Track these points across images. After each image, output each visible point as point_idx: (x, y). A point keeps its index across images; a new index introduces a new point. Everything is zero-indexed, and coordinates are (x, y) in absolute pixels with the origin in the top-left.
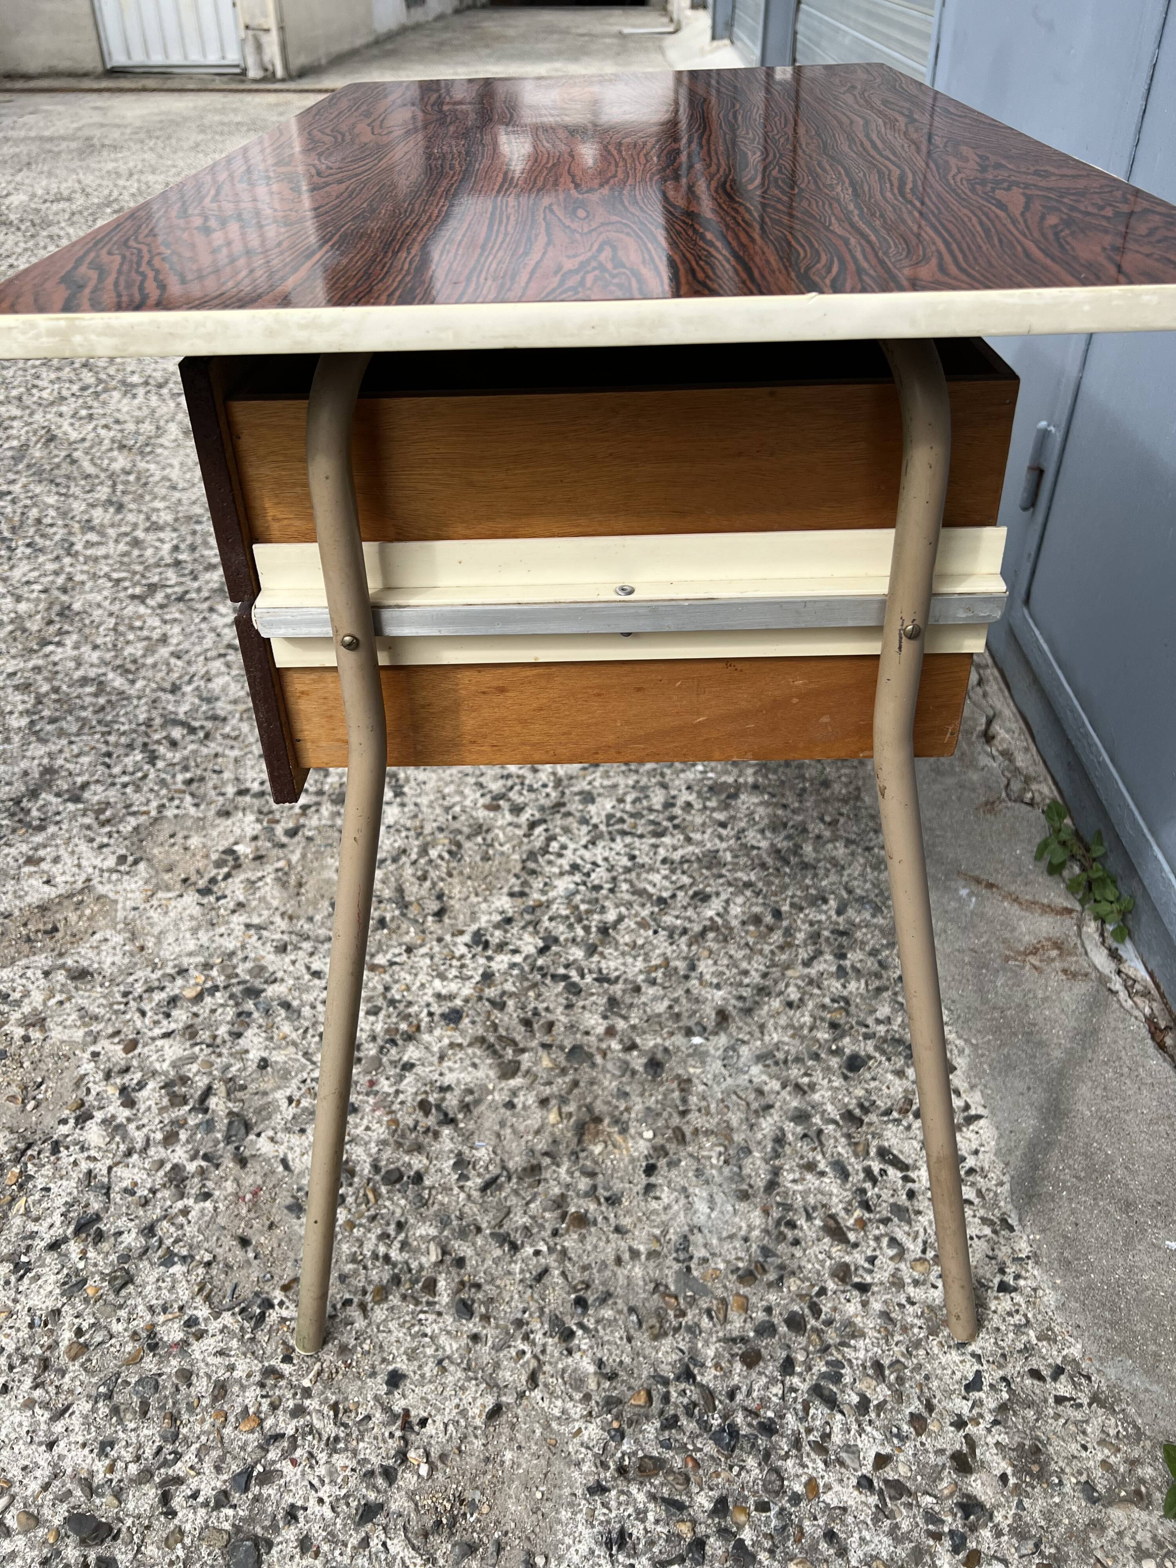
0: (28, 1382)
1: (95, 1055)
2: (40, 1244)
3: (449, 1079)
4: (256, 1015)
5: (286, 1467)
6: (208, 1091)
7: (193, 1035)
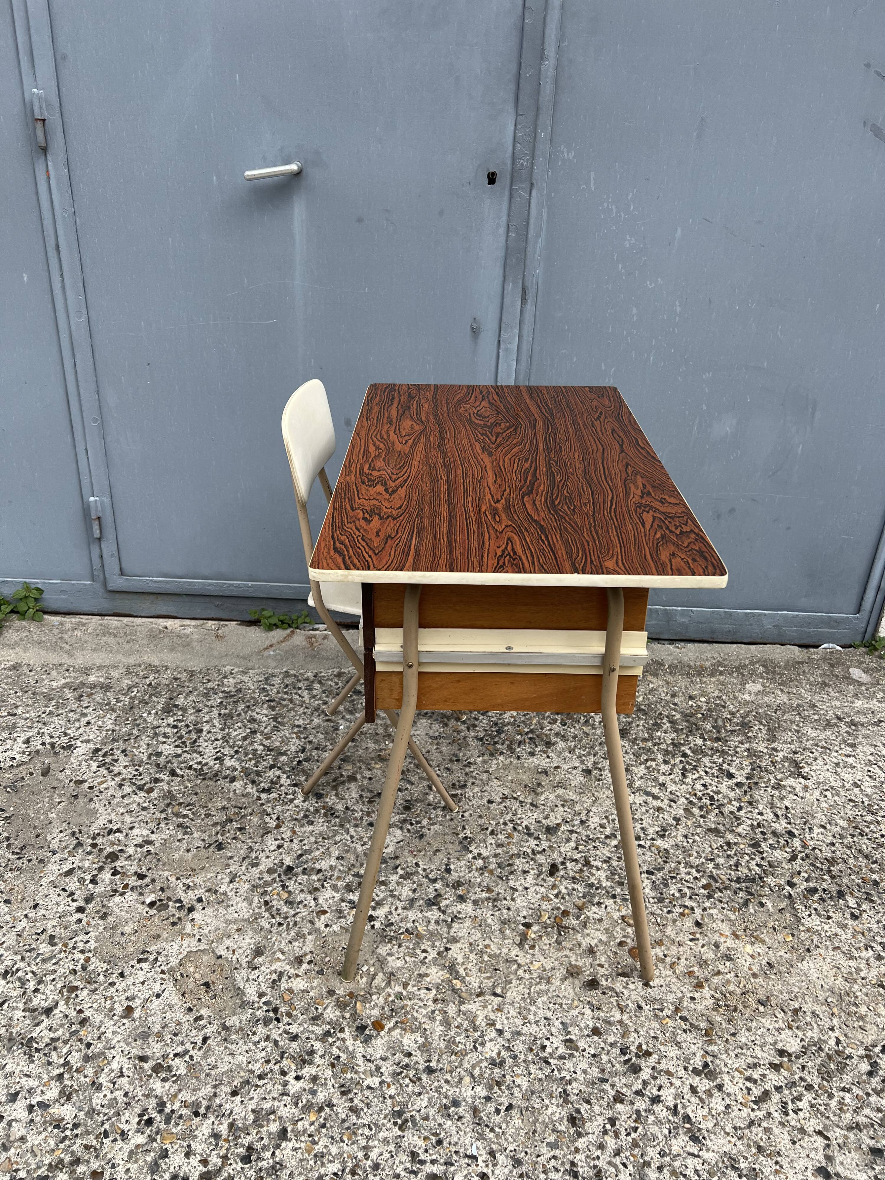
0: (505, 902)
1: (327, 926)
2: (442, 917)
3: (355, 795)
4: (306, 866)
5: (524, 825)
6: (357, 875)
7: (316, 889)
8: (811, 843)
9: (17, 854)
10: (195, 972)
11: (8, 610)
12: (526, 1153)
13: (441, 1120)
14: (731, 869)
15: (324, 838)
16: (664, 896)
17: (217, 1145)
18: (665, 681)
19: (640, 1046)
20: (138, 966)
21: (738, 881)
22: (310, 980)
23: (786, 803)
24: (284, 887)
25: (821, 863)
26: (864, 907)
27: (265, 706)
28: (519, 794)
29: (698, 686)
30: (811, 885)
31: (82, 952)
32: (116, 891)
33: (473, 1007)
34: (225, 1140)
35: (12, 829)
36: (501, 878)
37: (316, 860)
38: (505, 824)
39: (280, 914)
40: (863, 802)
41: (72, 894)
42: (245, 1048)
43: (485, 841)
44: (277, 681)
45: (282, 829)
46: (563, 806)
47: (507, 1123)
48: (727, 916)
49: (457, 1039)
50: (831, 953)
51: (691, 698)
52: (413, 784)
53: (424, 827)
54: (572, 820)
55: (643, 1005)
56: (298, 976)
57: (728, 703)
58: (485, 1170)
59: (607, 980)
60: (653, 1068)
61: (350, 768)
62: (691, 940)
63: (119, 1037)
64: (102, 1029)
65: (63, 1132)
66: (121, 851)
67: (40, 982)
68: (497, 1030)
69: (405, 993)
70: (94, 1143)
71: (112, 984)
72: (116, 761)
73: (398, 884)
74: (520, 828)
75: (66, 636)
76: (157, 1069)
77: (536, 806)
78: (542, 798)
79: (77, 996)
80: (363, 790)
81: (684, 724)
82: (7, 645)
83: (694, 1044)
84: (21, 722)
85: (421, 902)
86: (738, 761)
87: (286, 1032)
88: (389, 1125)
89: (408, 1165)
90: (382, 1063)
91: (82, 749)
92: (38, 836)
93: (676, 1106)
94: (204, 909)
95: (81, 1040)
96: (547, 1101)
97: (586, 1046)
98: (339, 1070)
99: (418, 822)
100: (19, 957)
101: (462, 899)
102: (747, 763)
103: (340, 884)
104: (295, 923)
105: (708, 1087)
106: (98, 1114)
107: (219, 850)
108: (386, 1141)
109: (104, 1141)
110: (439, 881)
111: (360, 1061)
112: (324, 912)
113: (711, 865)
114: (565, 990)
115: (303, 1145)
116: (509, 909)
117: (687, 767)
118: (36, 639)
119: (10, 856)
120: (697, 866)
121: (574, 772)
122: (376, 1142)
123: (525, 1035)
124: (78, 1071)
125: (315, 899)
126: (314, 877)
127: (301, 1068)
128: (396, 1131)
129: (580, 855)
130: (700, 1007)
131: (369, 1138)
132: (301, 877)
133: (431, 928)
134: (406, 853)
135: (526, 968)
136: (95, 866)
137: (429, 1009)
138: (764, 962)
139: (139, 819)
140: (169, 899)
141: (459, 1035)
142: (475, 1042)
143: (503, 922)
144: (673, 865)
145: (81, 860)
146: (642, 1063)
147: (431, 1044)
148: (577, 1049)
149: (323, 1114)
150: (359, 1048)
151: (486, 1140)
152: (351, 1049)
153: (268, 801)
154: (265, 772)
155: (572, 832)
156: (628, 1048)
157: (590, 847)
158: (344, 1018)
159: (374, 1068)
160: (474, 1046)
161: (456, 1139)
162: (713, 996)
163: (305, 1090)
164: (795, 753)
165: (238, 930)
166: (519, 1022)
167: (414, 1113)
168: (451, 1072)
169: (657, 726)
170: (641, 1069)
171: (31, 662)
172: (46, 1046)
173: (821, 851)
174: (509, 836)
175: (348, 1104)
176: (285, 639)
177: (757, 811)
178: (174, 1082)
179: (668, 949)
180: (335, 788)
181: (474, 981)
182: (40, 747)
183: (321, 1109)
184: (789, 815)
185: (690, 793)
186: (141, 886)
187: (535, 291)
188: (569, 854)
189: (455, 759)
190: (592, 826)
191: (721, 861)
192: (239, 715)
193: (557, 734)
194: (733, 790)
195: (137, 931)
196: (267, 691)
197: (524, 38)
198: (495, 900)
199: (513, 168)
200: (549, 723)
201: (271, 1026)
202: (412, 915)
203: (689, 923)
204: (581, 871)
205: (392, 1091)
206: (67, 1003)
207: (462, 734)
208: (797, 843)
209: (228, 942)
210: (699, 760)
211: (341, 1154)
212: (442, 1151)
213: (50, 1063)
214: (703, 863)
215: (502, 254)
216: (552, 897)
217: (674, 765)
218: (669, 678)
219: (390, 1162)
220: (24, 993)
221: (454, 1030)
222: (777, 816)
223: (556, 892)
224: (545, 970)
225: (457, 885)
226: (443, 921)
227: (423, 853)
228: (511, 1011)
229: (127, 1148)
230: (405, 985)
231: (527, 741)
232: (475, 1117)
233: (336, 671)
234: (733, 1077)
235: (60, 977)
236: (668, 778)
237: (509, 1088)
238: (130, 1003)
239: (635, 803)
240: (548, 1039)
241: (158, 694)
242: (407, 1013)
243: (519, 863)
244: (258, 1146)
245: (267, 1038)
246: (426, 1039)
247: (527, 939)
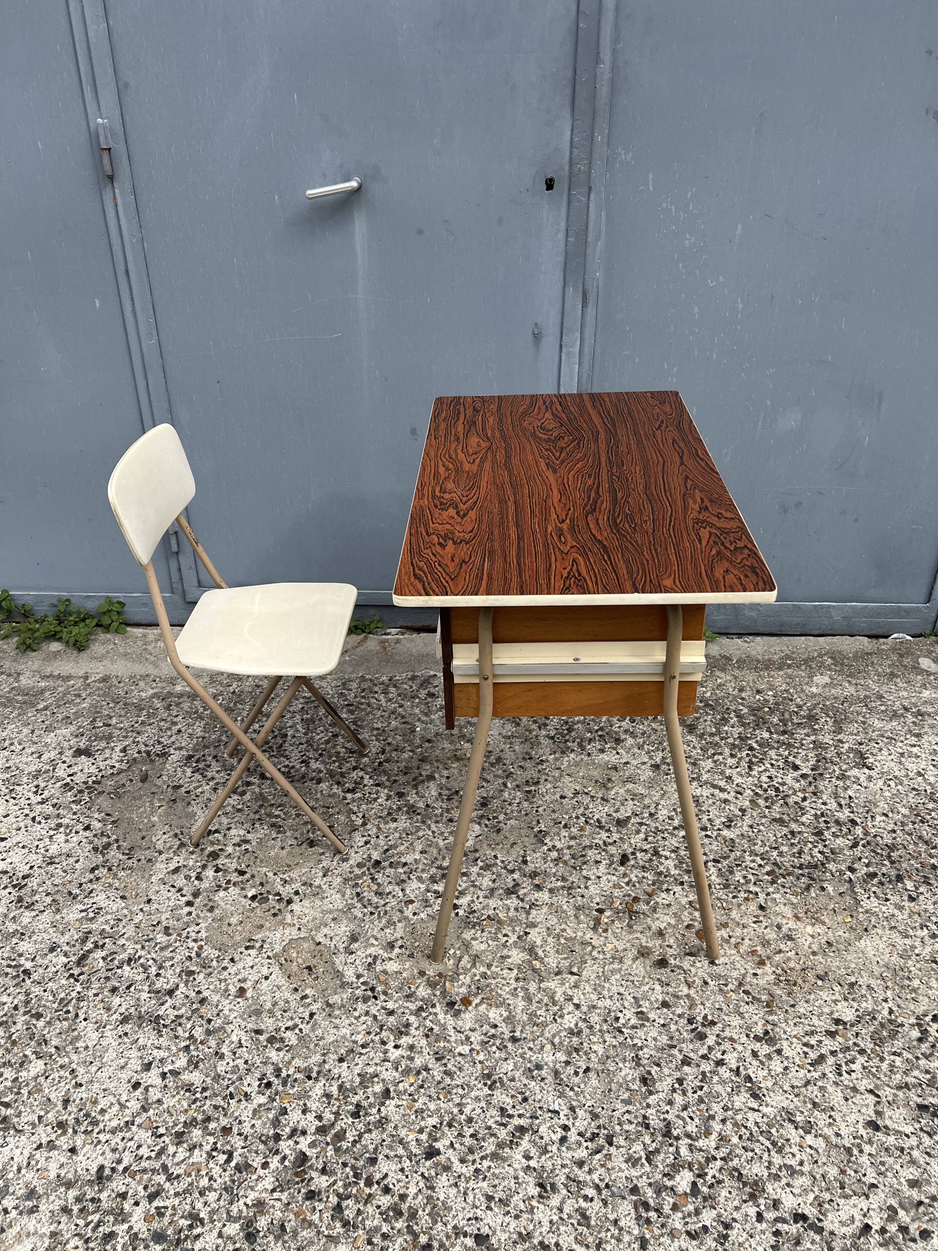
0: (579, 890)
1: (415, 914)
2: (521, 904)
3: (434, 793)
4: (392, 860)
5: (595, 818)
6: (440, 867)
7: (403, 881)
8: (873, 831)
9: (127, 854)
10: (298, 957)
11: (94, 624)
12: (603, 1108)
13: (526, 1081)
14: (794, 856)
15: (407, 834)
16: (730, 882)
17: (329, 1103)
18: (733, 675)
19: (705, 1017)
20: (246, 952)
21: (801, 867)
22: (402, 962)
23: (850, 792)
24: (373, 879)
25: (882, 849)
26: (921, 889)
27: (345, 710)
28: (590, 789)
29: (765, 680)
30: (871, 869)
31: (195, 941)
32: (220, 886)
33: (552, 984)
34: (336, 1099)
35: (119, 832)
36: (575, 868)
37: (401, 854)
38: (577, 818)
39: (371, 904)
40: (926, 791)
41: (180, 890)
42: (348, 1022)
43: (559, 834)
44: (354, 685)
45: (368, 827)
46: (633, 799)
47: (585, 1083)
48: (789, 900)
49: (538, 1013)
50: (888, 932)
51: (759, 692)
52: (488, 782)
53: (500, 822)
54: (642, 813)
55: (709, 980)
56: (391, 959)
57: (795, 696)
58: (567, 1123)
59: (675, 959)
60: (718, 1036)
61: (428, 767)
62: (755, 922)
63: (236, 1014)
64: (220, 1007)
65: (194, 1095)
66: (221, 850)
67: (160, 967)
68: (574, 1004)
69: (489, 973)
70: (222, 1103)
71: (225, 968)
72: (209, 766)
73: (479, 875)
74: (592, 822)
75: (150, 648)
76: (271, 1040)
77: (607, 801)
78: (613, 792)
79: (194, 979)
80: (441, 789)
81: (752, 718)
82: (95, 658)
83: (756, 1014)
84: (117, 732)
85: (501, 891)
86: (804, 753)
87: (384, 1008)
88: (480, 1086)
89: (499, 1119)
90: (471, 1033)
91: (176, 756)
92: (143, 838)
93: (738, 1068)
94: (301, 901)
95: (202, 1017)
96: (621, 1065)
97: (656, 1018)
98: (433, 1040)
99: (494, 818)
100: (139, 946)
101: (538, 888)
102: (813, 755)
103: (424, 875)
104: (386, 913)
105: (768, 1052)
106: (223, 1079)
107: (311, 847)
108: (478, 1100)
109: (230, 1101)
110: (517, 872)
111: (452, 1032)
112: (412, 902)
113: (775, 853)
114: (637, 968)
115: (404, 1103)
116: (583, 896)
117: (754, 760)
118: (121, 651)
119: (121, 857)
120: (762, 854)
121: (643, 767)
122: (469, 1100)
123: (600, 1008)
124: (202, 1043)
125: (402, 890)
126: (401, 870)
127: (399, 1039)
128: (486, 1090)
129: (649, 846)
130: (762, 982)
131: (462, 1097)
132: (388, 870)
133: (510, 914)
134: (485, 846)
135: (600, 949)
136: (198, 864)
137: (512, 987)
138: (823, 941)
139: (235, 820)
140: (269, 892)
141: (540, 1009)
142: (555, 1015)
143: (578, 909)
144: (738, 854)
145: (185, 860)
146: (708, 1031)
147: (514, 1017)
148: (648, 1019)
149: (421, 1077)
150: (450, 1021)
151: (566, 1097)
152: (442, 1022)
153: (354, 800)
154: (349, 773)
155: (641, 824)
156: (694, 1018)
157: (659, 838)
158: (435, 995)
159: (464, 1038)
160: (554, 1019)
161: (540, 1097)
162: (774, 972)
163: (403, 1057)
164: (861, 744)
165: (334, 919)
166: (594, 997)
167: (501, 1075)
168: (533, 1041)
169: (725, 720)
170: (706, 1037)
171: (119, 674)
172: (172, 1022)
173: (882, 838)
174: (582, 829)
175: (442, 1069)
176: (360, 644)
177: (821, 801)
178: (287, 1051)
179: (733, 931)
180: (415, 787)
181: (552, 962)
182: (136, 755)
183: (418, 1073)
184: (853, 805)
185: (756, 785)
186: (242, 882)
187: (596, 294)
188: (639, 845)
189: (527, 757)
190: (661, 818)
191: (785, 849)
192: (321, 719)
193: (626, 731)
194: (798, 781)
195: (242, 922)
196: (345, 695)
197: (579, 42)
198: (569, 888)
199: (570, 173)
200: (618, 720)
201: (369, 1003)
202: (493, 903)
203: (753, 907)
204: (651, 860)
205: (481, 1057)
206: (186, 985)
207: (534, 733)
208: (859, 831)
209: (325, 930)
210: (765, 753)
211: (438, 1110)
212: (527, 1107)
213: (177, 1037)
214: (767, 851)
215: (561, 259)
216: (623, 885)
217: (740, 759)
218: (737, 672)
219: (482, 1116)
220: (148, 977)
221: (535, 1005)
222: (840, 805)
223: (627, 880)
224: (617, 951)
225: (534, 875)
226: (522, 908)
227: (501, 846)
228: (587, 988)
229: (251, 1107)
230: (489, 966)
231: (597, 738)
232: (556, 1079)
233: (410, 674)
234: (792, 1043)
235: (178, 963)
236: (734, 772)
237: (586, 1053)
238: (242, 985)
239: (702, 796)
240: (621, 1011)
241: (242, 702)
242: (492, 990)
243: (591, 854)
244: (365, 1103)
245: (367, 1013)
246: (510, 1013)
247: (600, 923)
